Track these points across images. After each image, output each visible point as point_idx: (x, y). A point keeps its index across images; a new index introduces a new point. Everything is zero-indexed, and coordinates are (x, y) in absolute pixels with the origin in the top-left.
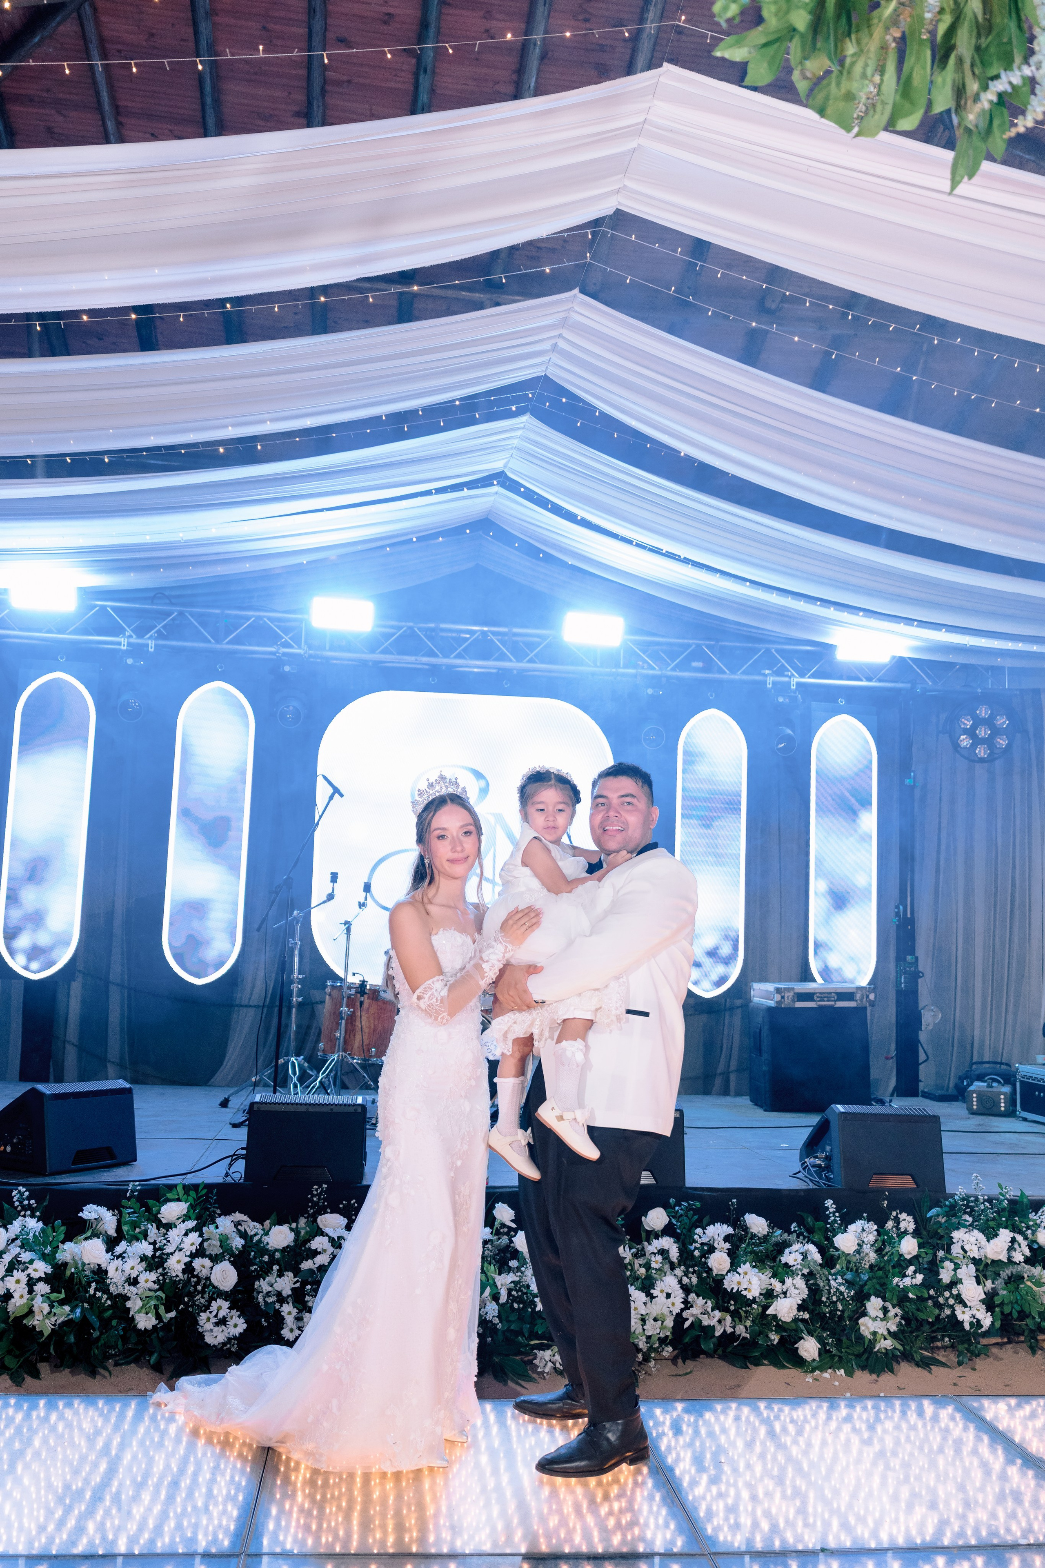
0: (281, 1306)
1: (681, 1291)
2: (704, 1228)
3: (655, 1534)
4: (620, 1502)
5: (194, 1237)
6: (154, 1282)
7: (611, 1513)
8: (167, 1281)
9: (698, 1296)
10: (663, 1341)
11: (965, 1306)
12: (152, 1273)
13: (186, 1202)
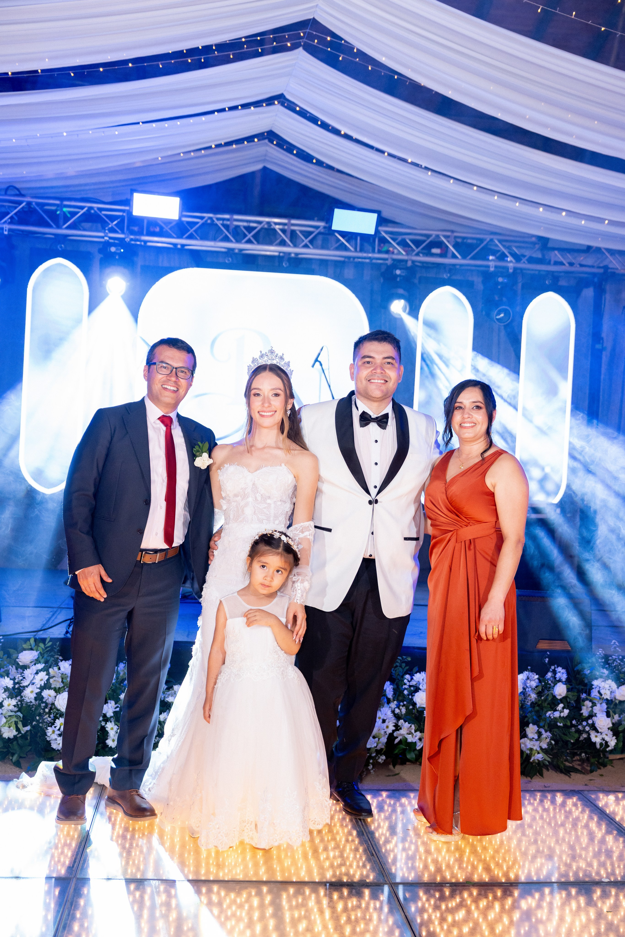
0: (106, 724)
1: (394, 718)
2: (412, 675)
3: (355, 872)
4: (335, 852)
5: (43, 675)
6: (15, 706)
7: (328, 858)
8: (24, 705)
9: (405, 721)
10: (379, 752)
11: (597, 731)
12: (13, 700)
13: (37, 650)
